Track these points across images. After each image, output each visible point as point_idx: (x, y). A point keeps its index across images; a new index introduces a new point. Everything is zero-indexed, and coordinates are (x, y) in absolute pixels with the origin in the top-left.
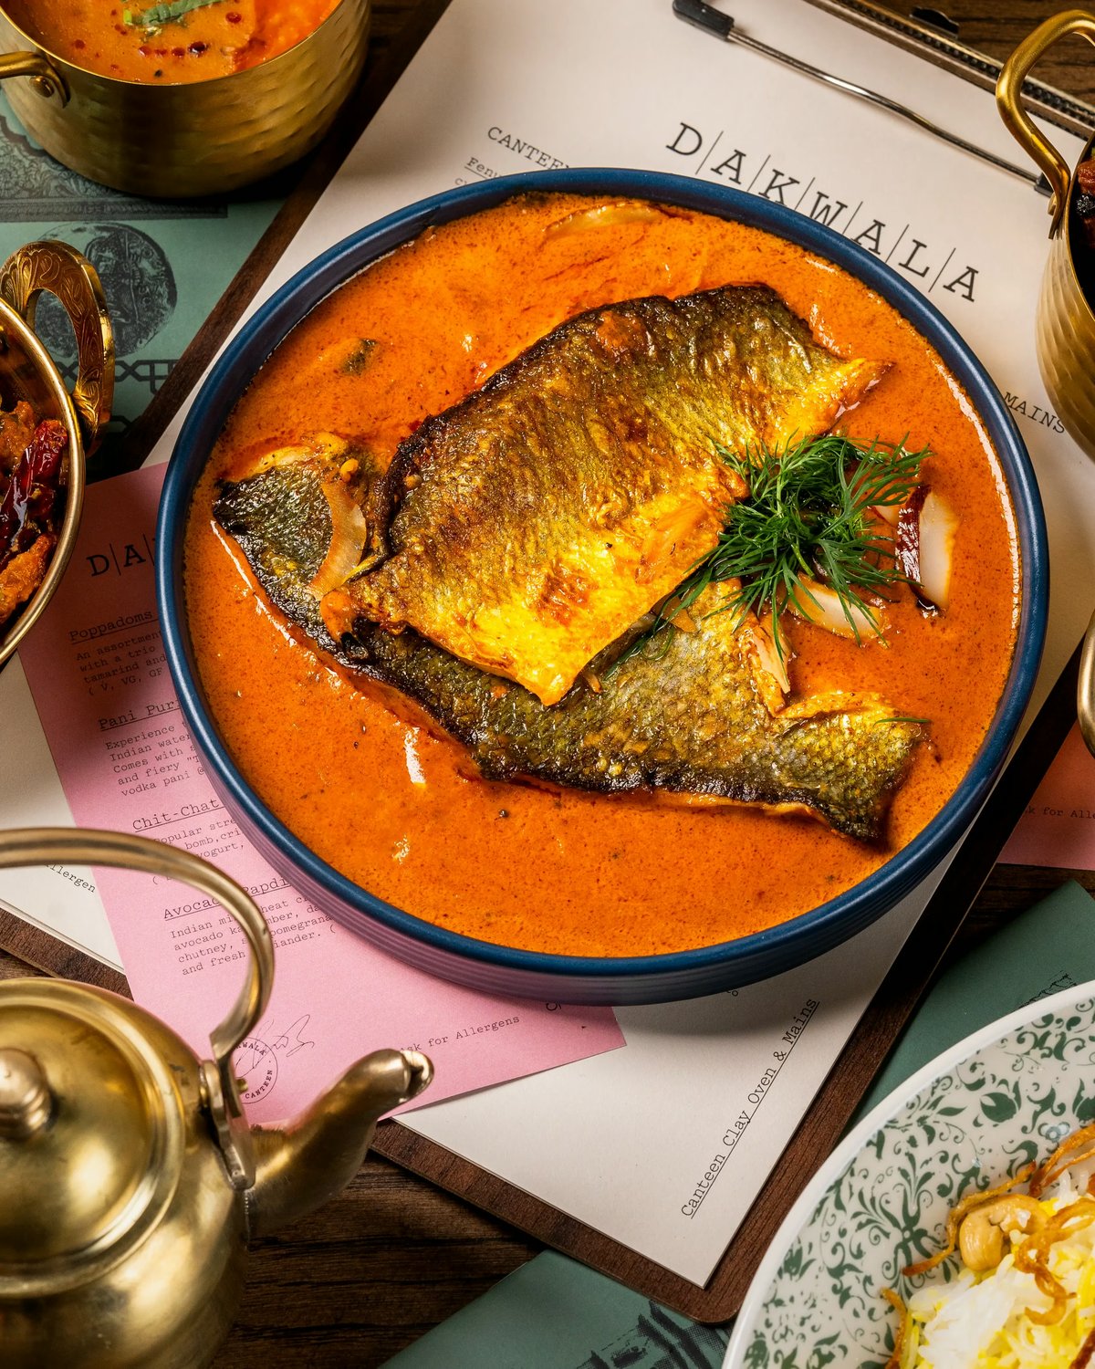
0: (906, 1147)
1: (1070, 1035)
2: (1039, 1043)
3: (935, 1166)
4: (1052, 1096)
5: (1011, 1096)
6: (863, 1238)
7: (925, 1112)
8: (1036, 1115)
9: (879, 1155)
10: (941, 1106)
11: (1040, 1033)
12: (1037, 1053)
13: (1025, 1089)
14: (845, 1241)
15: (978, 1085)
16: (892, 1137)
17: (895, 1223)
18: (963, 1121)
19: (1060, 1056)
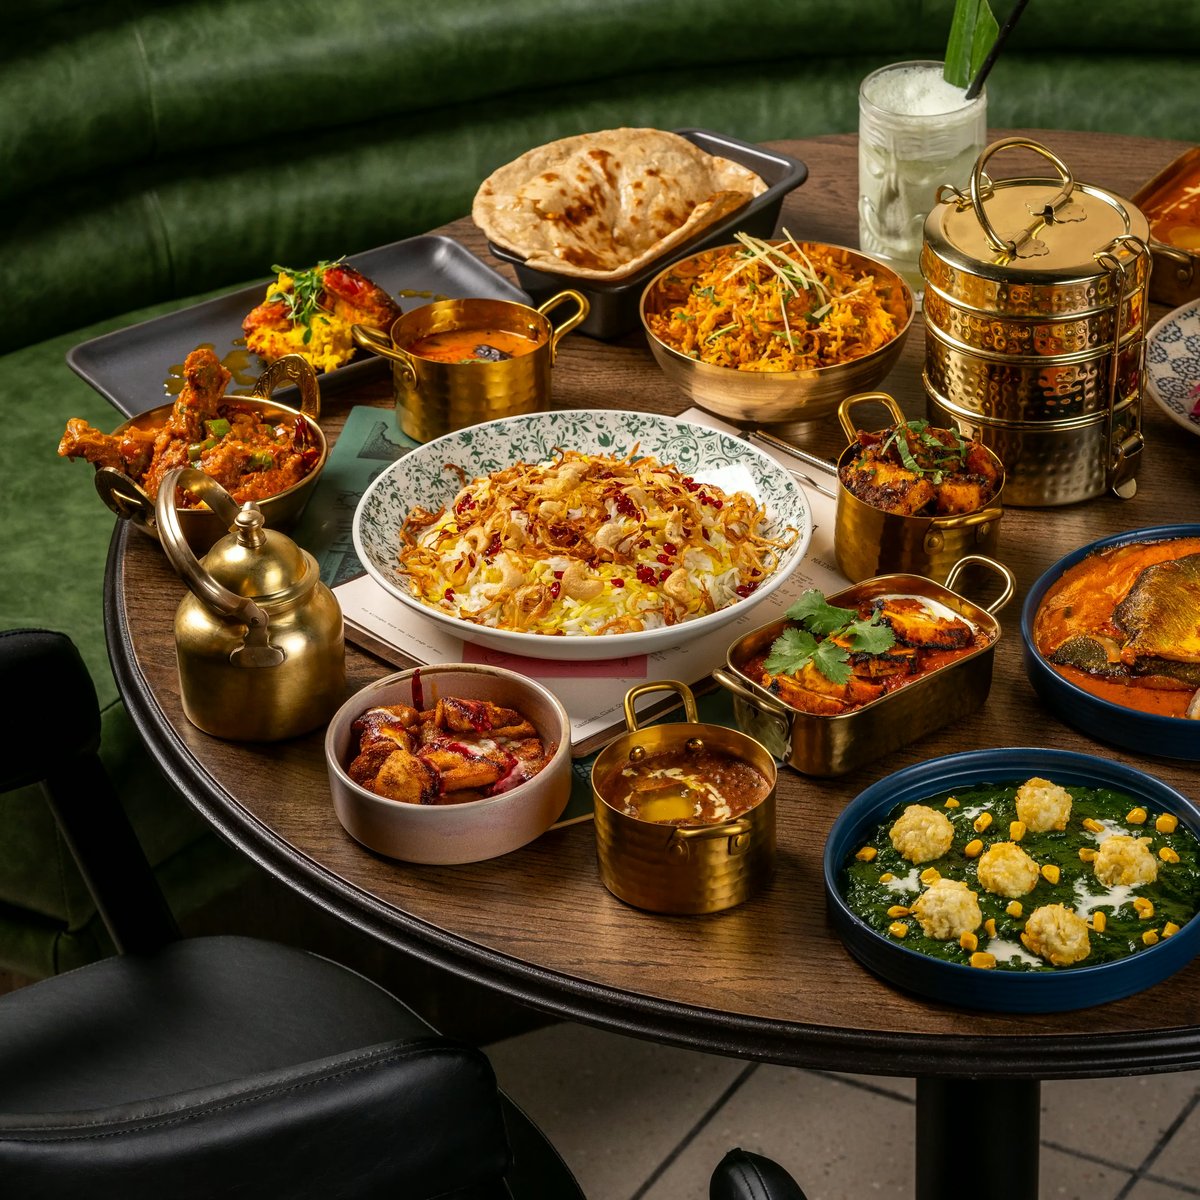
0: (564, 429)
1: (640, 428)
2: (629, 425)
3: (571, 444)
4: (624, 448)
5: (611, 439)
6: (531, 446)
7: (576, 422)
8: (616, 451)
9: (552, 423)
10: (584, 424)
11: (631, 421)
12: (626, 428)
13: (616, 440)
14: (524, 441)
15: (600, 426)
16: (560, 421)
17: (546, 451)
18: (590, 436)
19: (634, 435)
